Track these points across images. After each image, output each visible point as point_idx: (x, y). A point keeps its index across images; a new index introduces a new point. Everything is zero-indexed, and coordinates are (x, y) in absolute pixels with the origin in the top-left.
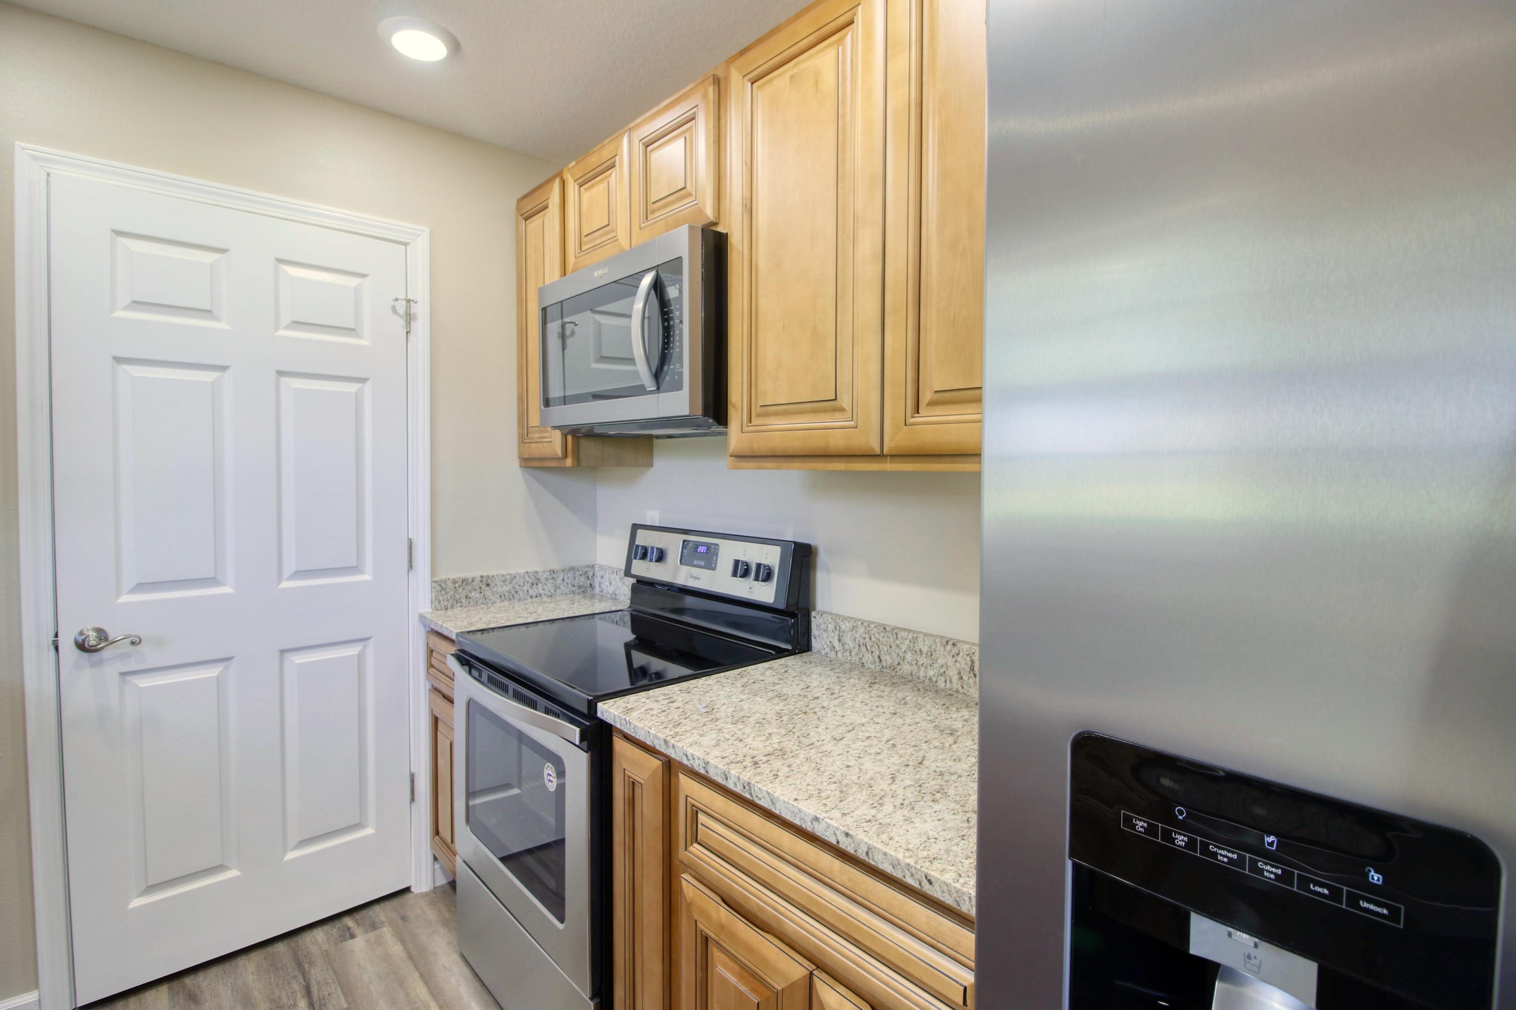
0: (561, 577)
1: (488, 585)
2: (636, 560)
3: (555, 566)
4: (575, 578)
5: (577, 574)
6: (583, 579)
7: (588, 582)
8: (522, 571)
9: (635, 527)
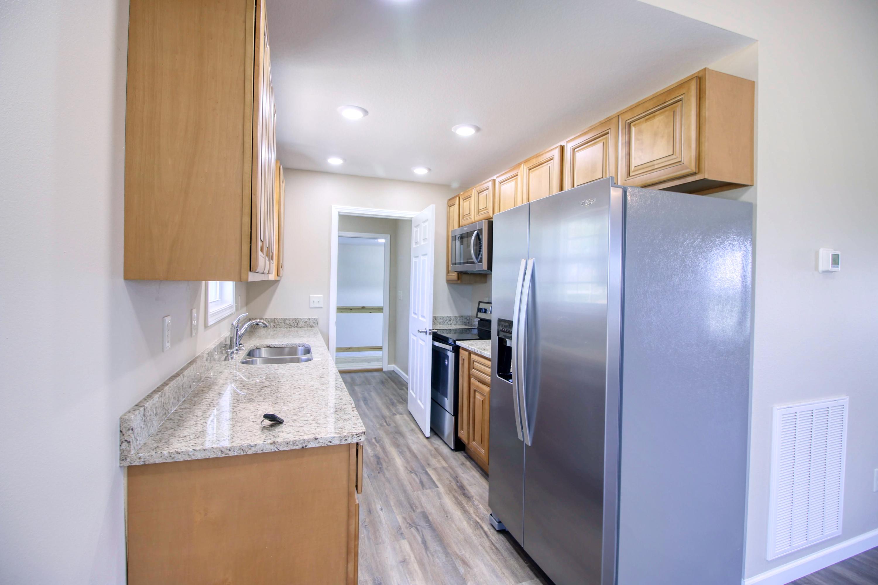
0: (458, 319)
1: (436, 319)
2: (480, 313)
3: (457, 315)
4: (463, 319)
5: (464, 318)
6: (466, 320)
7: (467, 321)
8: (446, 316)
9: (480, 302)
